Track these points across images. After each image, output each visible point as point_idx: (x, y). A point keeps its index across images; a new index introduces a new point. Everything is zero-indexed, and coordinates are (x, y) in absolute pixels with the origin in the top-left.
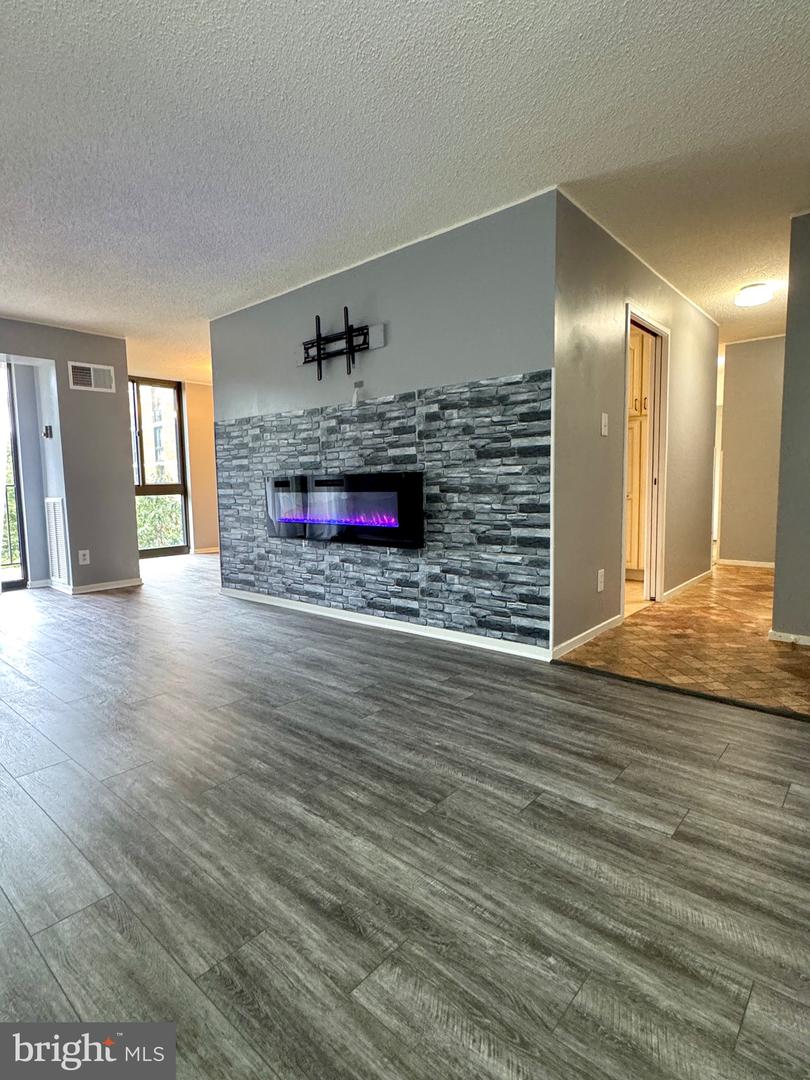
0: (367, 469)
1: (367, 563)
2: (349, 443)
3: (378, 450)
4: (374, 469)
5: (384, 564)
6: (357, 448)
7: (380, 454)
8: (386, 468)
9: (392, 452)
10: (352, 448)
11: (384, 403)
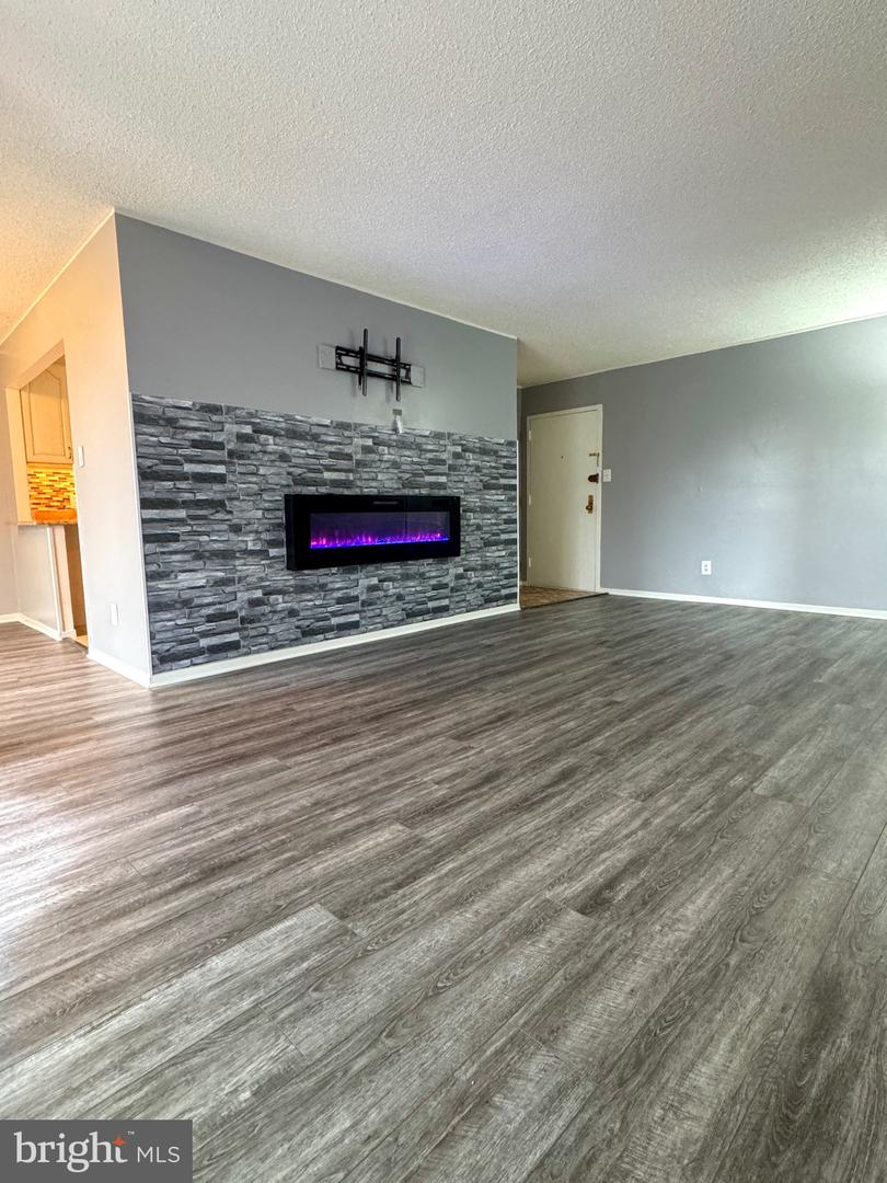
0: (406, 492)
1: (406, 577)
2: (388, 465)
3: (415, 475)
4: (411, 492)
5: (422, 575)
6: (396, 471)
7: (418, 479)
8: (424, 492)
9: (428, 479)
10: (391, 470)
11: (421, 436)
